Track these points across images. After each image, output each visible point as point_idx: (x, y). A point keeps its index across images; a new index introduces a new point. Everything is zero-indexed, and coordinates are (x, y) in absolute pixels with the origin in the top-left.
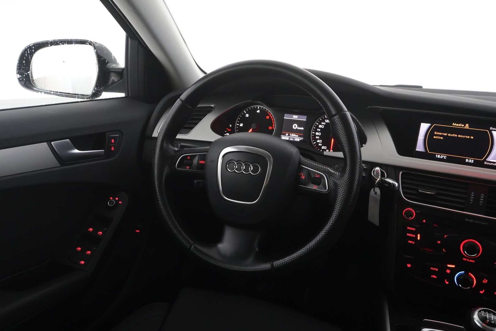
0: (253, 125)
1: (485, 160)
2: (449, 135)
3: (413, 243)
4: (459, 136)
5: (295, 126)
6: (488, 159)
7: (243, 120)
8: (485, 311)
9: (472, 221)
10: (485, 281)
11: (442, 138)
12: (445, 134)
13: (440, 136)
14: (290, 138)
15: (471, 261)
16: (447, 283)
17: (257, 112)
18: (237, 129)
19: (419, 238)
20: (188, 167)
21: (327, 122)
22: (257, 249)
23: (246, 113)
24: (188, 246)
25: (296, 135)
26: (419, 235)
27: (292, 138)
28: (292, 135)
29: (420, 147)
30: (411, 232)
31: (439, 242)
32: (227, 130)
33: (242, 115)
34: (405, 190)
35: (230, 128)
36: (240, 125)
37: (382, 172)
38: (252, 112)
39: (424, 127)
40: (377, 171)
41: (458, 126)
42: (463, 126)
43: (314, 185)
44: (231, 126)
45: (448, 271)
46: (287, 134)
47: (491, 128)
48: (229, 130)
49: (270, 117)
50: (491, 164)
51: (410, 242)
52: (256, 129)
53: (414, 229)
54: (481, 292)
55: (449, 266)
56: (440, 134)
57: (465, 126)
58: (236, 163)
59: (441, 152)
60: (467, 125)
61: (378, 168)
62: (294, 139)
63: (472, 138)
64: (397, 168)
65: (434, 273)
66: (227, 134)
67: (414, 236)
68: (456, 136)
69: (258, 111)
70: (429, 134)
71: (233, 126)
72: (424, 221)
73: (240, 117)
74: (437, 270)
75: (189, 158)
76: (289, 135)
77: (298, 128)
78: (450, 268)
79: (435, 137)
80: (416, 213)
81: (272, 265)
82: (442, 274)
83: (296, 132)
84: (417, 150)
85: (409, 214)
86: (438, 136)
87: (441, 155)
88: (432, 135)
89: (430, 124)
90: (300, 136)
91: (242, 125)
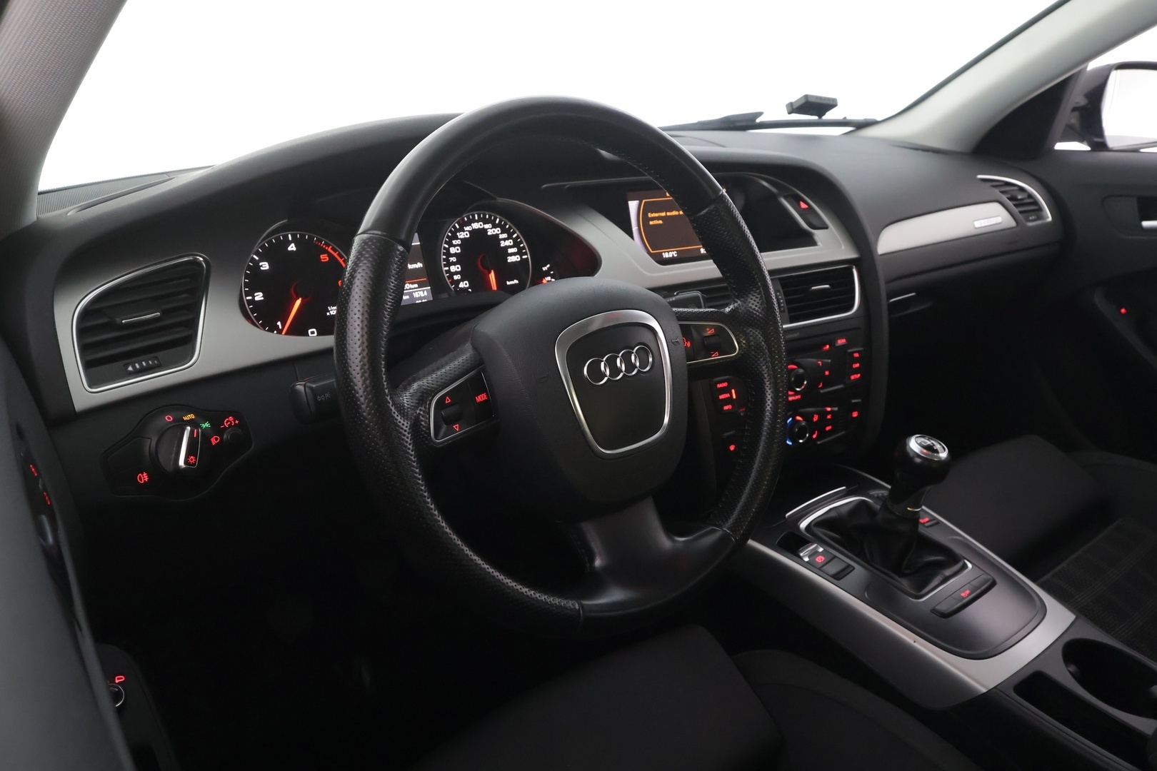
2: (668, 214)
7: (258, 280)
11: (661, 222)
12: (663, 214)
13: (658, 218)
17: (290, 249)
18: (252, 311)
19: (734, 397)
20: (456, 427)
21: (462, 237)
23: (261, 260)
26: (733, 392)
27: (406, 293)
30: (723, 391)
33: (249, 267)
38: (276, 253)
39: (633, 207)
43: (711, 352)
49: (330, 255)
56: (657, 215)
58: (603, 360)
59: (668, 247)
62: (411, 294)
67: (728, 395)
69: (292, 247)
70: (643, 219)
73: (246, 276)
75: (448, 400)
79: (651, 223)
83: (410, 276)
86: (656, 218)
87: (668, 252)
88: (646, 220)
89: (638, 201)
90: (421, 285)
91: (259, 296)
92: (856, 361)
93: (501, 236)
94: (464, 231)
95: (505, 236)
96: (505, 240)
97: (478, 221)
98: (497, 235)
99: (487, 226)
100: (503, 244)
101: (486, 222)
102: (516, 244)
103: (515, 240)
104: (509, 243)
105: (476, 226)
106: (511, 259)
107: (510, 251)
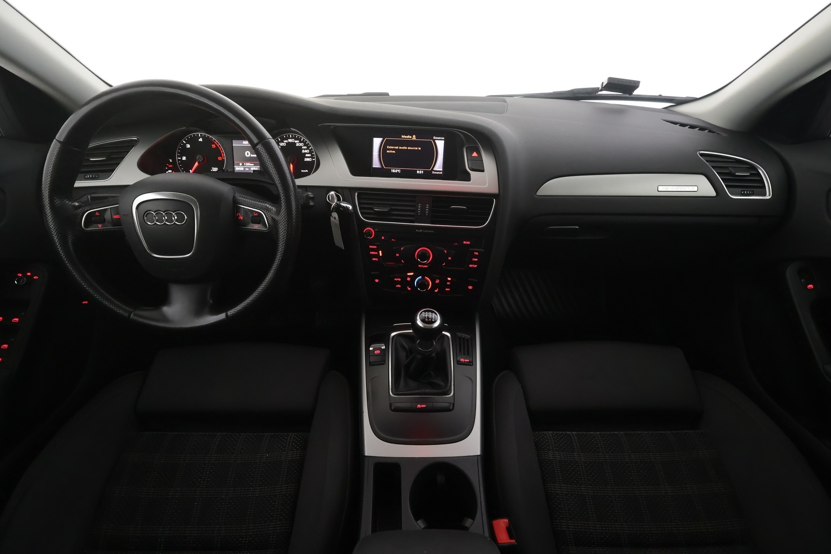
0: (198, 157)
1: (432, 170)
2: (400, 148)
3: (377, 259)
4: (409, 148)
5: (248, 154)
6: (435, 169)
7: (184, 152)
8: (425, 311)
9: (421, 231)
10: (437, 281)
11: (394, 152)
12: (397, 148)
13: (393, 150)
14: (245, 168)
15: (425, 266)
16: (409, 289)
17: (199, 140)
18: (179, 164)
19: (381, 255)
20: (100, 226)
21: (282, 145)
22: (211, 302)
23: (186, 144)
24: (126, 314)
25: (251, 163)
26: (380, 252)
27: (247, 168)
28: (247, 164)
29: (376, 163)
30: (373, 250)
31: (397, 255)
32: (167, 166)
33: (181, 146)
34: (363, 211)
35: (170, 163)
36: (183, 159)
37: (337, 196)
38: (193, 141)
39: (377, 142)
40: (332, 195)
41: (407, 138)
42: (411, 137)
43: (254, 225)
44: (171, 161)
45: (409, 279)
46: (241, 164)
47: (434, 138)
48: (170, 166)
49: (216, 145)
50: (438, 173)
51: (373, 259)
52: (204, 160)
53: (375, 247)
54: (436, 291)
55: (408, 274)
56: (392, 147)
57: (412, 137)
58: (154, 214)
59: (396, 166)
60: (414, 136)
61: (333, 193)
62: (250, 168)
63: (420, 149)
64: (352, 190)
65: (398, 283)
66: (169, 171)
67: (377, 253)
68: (406, 148)
69: (201, 140)
70: (383, 149)
71: (174, 160)
72: (383, 238)
73: (179, 149)
74: (400, 280)
75: (97, 214)
76: (243, 165)
77: (252, 156)
78: (410, 276)
79: (388, 152)
80: (374, 231)
81: (227, 315)
82: (404, 283)
83: (250, 160)
84: (374, 166)
85: (370, 234)
86: (391, 149)
87: (395, 169)
88: (385, 149)
89: (382, 139)
90: (255, 165)
91: (184, 158)
92: (476, 257)
93: (303, 148)
94: (283, 142)
95: (305, 147)
96: (305, 149)
97: (292, 138)
98: (301, 147)
99: (296, 141)
100: (303, 151)
101: (296, 139)
102: (311, 152)
103: (310, 150)
104: (306, 151)
105: (290, 140)
106: (306, 160)
107: (307, 155)
